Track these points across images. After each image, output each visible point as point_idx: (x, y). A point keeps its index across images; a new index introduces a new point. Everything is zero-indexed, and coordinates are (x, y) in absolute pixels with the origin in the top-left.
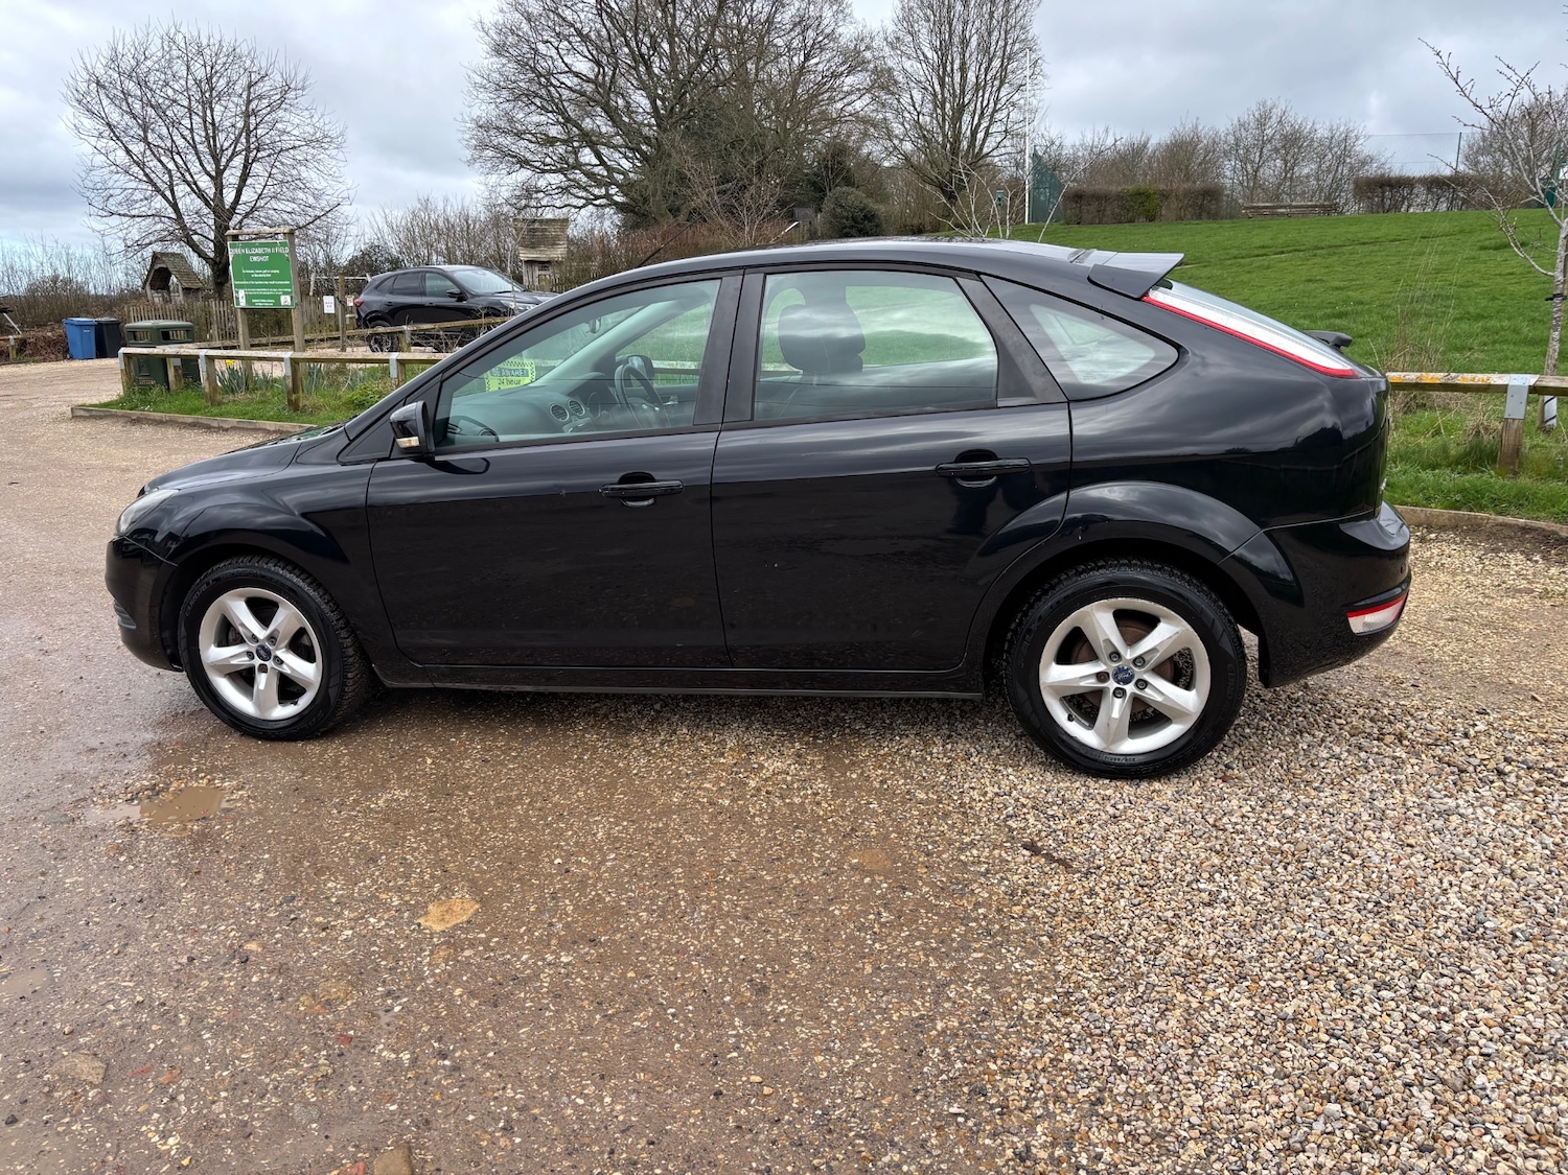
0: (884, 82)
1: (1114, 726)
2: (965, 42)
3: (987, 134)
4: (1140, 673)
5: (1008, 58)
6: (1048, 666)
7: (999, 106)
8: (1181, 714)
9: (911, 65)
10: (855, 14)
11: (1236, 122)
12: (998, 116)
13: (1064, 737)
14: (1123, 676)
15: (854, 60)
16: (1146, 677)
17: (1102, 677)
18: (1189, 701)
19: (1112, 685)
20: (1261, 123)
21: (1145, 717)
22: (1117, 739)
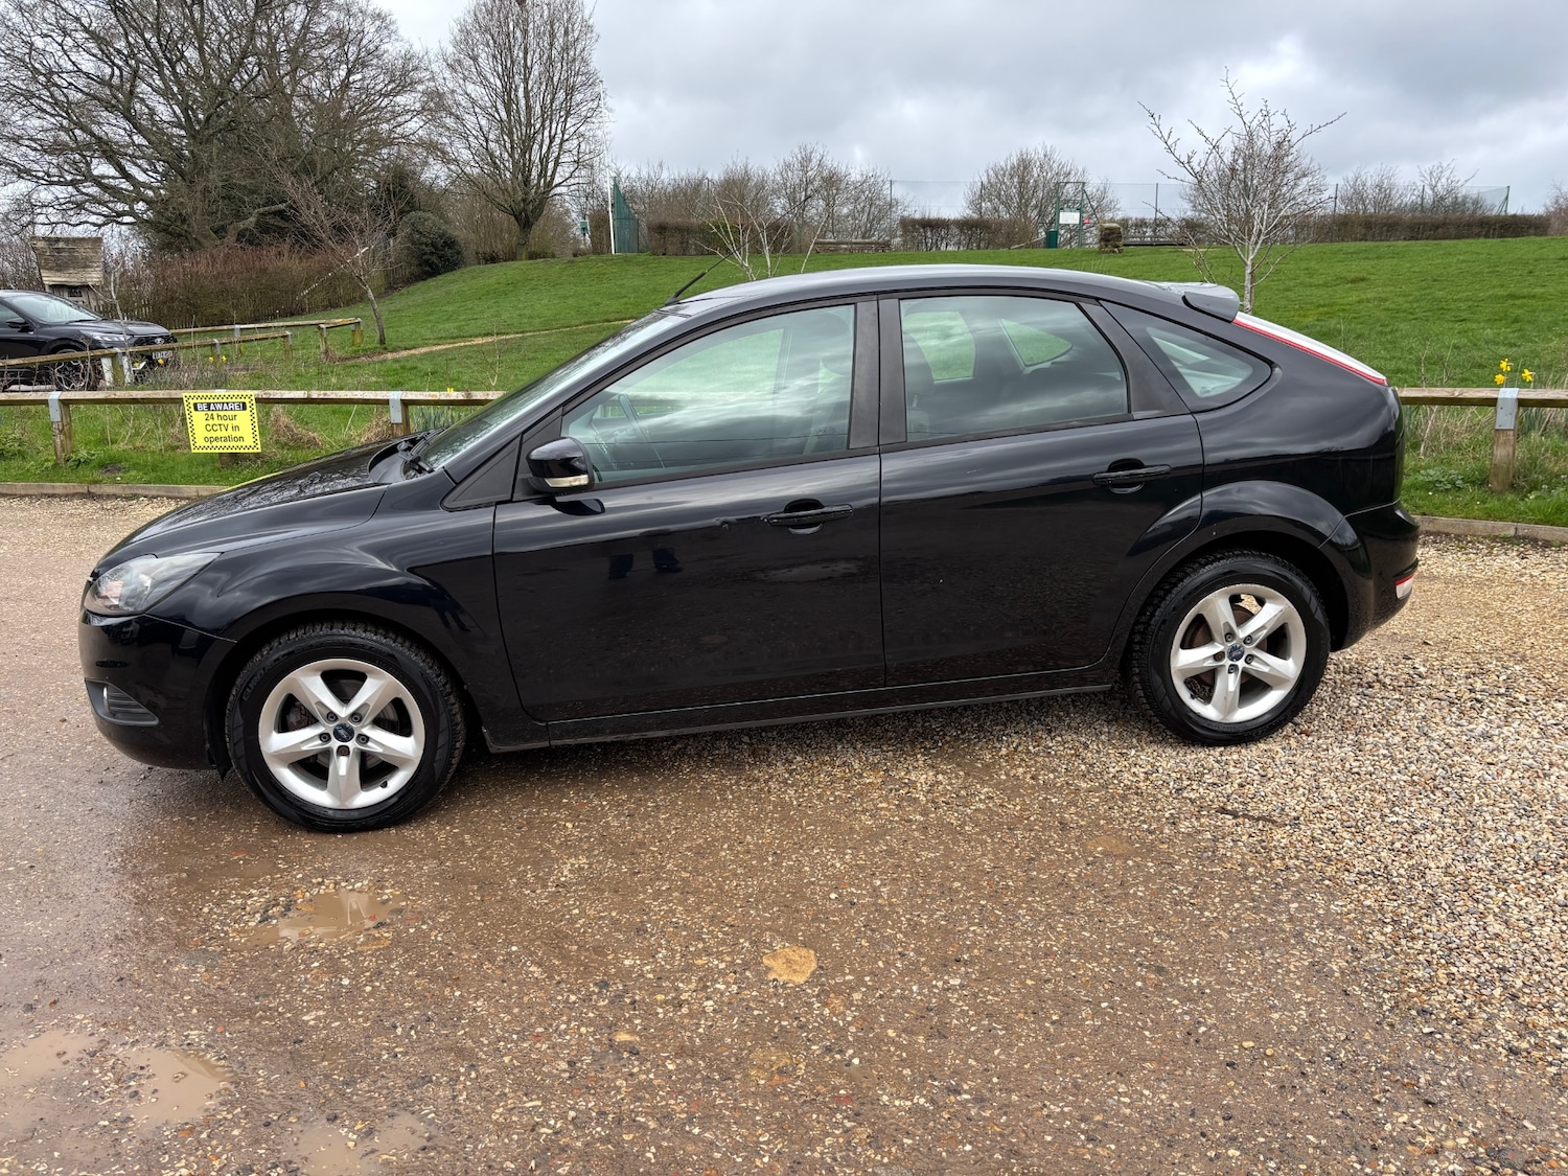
0: (436, 105)
1: (1230, 699)
2: (528, 69)
3: (557, 164)
4: (1249, 649)
5: (571, 91)
6: (1177, 652)
7: (566, 137)
8: (1280, 681)
9: (475, 90)
10: (401, 32)
11: (782, 163)
12: (567, 146)
13: (1191, 715)
14: (1235, 653)
15: (402, 79)
16: (1255, 653)
17: (1218, 657)
18: (1289, 667)
19: (1227, 662)
20: (805, 162)
21: (1252, 686)
22: (1230, 711)
